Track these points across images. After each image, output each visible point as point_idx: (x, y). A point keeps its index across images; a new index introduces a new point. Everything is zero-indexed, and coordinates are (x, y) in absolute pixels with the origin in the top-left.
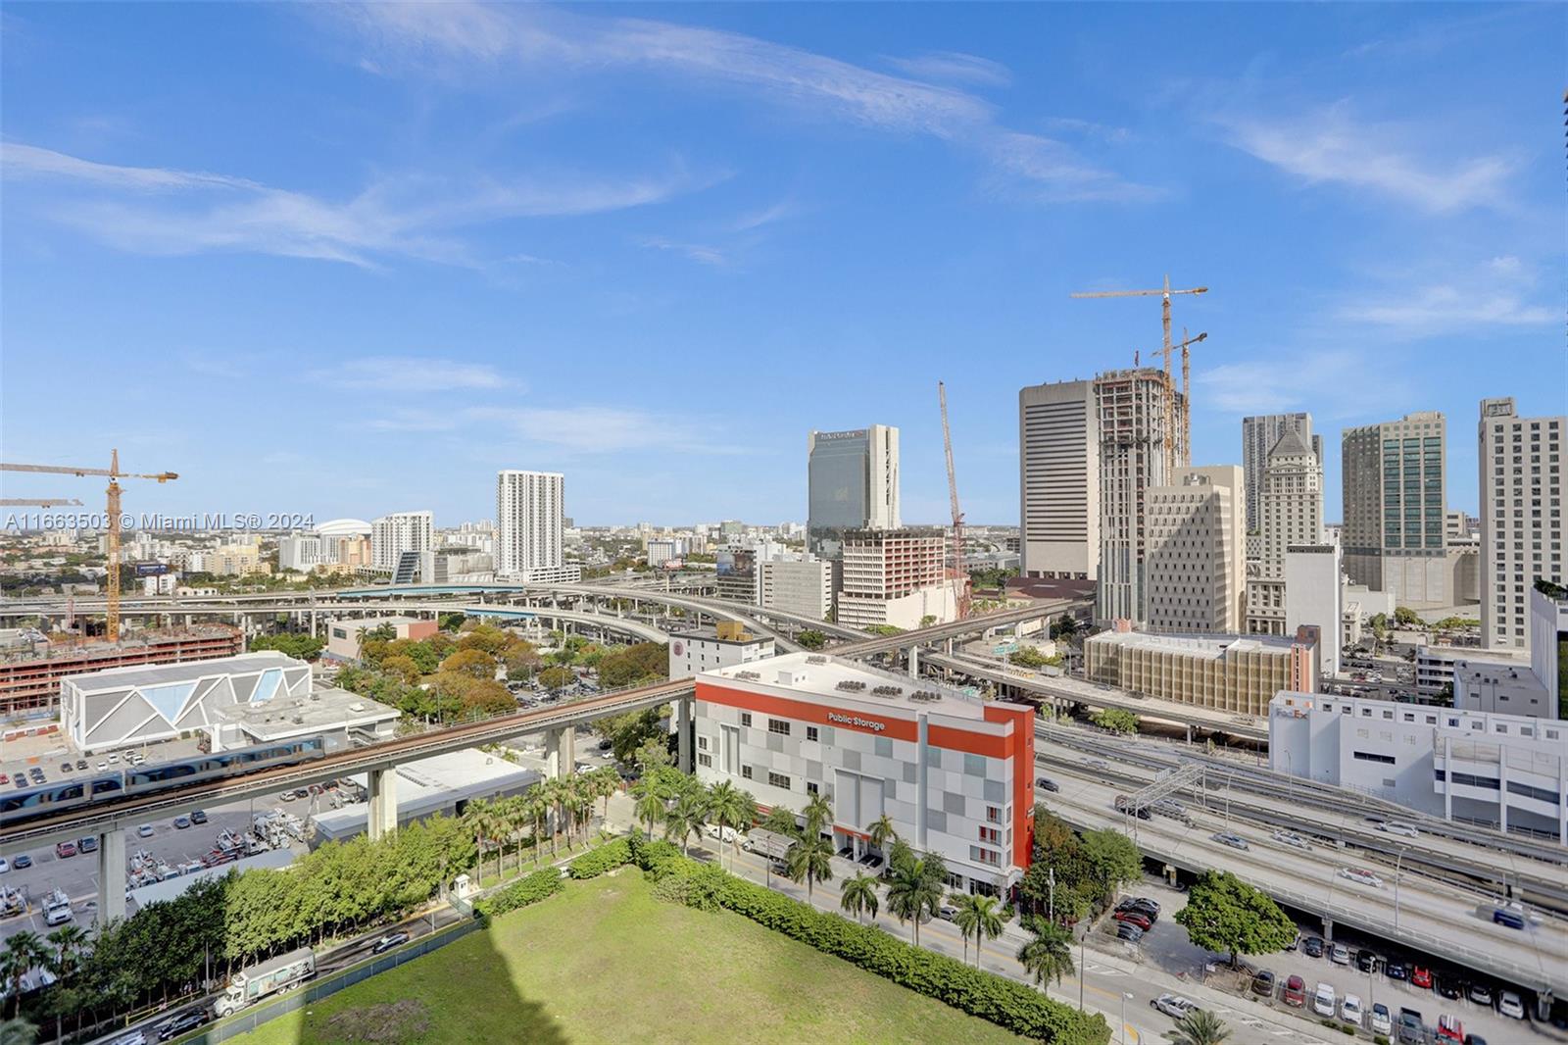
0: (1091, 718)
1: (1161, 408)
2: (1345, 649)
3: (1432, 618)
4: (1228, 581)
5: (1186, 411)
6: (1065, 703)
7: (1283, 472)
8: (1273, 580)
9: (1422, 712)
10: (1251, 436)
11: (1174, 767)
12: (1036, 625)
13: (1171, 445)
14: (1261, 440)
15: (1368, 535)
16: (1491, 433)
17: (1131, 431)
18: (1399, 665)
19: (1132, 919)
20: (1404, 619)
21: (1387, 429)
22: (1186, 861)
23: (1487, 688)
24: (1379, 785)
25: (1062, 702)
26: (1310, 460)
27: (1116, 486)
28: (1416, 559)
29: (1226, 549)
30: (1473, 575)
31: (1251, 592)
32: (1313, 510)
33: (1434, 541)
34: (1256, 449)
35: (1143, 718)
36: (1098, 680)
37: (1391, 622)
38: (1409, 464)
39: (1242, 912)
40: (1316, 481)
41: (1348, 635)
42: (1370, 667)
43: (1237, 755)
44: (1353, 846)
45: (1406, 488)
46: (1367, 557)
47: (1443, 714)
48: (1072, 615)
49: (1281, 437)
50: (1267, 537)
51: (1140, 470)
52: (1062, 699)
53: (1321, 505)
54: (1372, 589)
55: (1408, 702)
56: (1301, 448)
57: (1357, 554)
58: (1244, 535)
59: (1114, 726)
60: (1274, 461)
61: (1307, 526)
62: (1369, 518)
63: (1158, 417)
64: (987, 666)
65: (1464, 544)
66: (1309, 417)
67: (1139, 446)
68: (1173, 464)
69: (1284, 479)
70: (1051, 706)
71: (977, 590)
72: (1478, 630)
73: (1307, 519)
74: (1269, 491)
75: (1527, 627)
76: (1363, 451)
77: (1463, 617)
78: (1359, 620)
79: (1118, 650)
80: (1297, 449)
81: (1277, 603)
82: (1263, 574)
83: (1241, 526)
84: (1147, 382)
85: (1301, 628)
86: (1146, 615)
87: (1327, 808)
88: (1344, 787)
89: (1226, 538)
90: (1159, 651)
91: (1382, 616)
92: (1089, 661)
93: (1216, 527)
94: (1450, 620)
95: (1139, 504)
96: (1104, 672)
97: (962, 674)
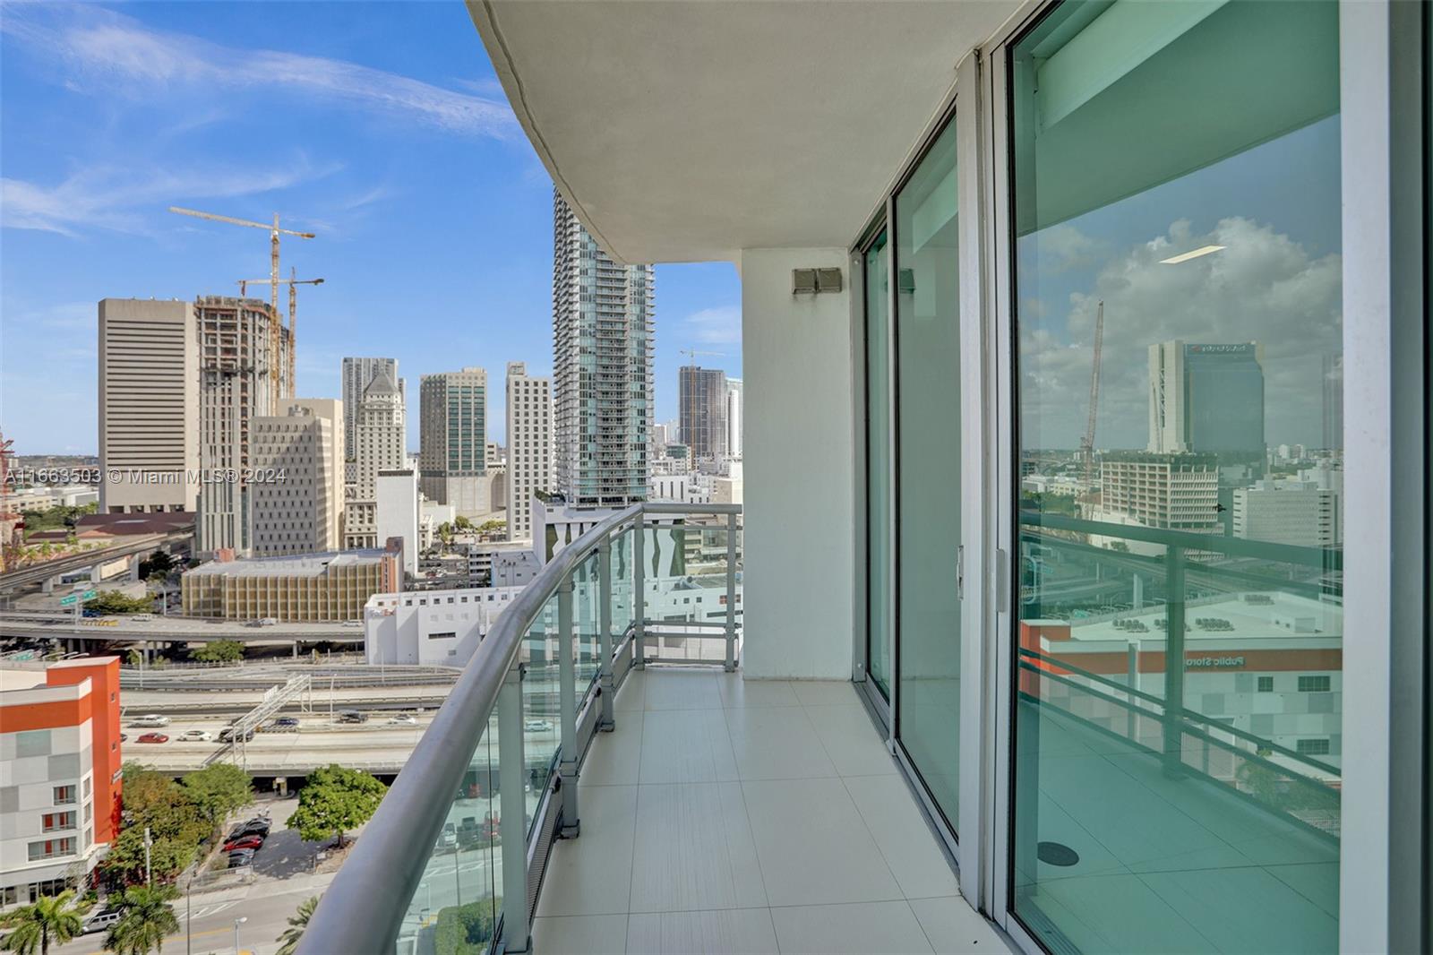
0: (191, 656)
1: (267, 339)
2: (421, 553)
3: (478, 522)
4: (328, 504)
5: (292, 346)
6: (160, 646)
7: (375, 407)
8: (367, 501)
9: (471, 593)
10: (350, 375)
11: (282, 685)
12: (121, 565)
13: (278, 378)
14: (358, 379)
15: (437, 461)
16: (513, 386)
17: (235, 360)
18: (458, 561)
19: (243, 845)
20: (461, 524)
21: (451, 378)
22: (296, 768)
23: (510, 569)
24: (446, 655)
25: (155, 645)
26: (396, 399)
27: (218, 413)
28: (469, 478)
29: (327, 475)
30: (502, 488)
31: (349, 512)
32: (398, 441)
33: (480, 465)
34: (354, 386)
35: (249, 644)
36: (198, 614)
37: (453, 528)
38: (465, 406)
39: (347, 795)
40: (401, 416)
41: (423, 542)
42: (439, 565)
43: (338, 659)
44: (429, 709)
45: (463, 424)
46: (437, 479)
47: (485, 592)
48: (166, 550)
49: (375, 377)
50: (362, 463)
51: (244, 400)
52: (155, 642)
53: (404, 436)
54: (440, 504)
55: (464, 587)
56: (389, 388)
57: (430, 476)
58: (343, 462)
59: (218, 658)
60: (368, 398)
61: (394, 454)
62: (438, 448)
63: (262, 347)
64: (50, 622)
65: (497, 466)
66: (396, 362)
67: (244, 376)
68: (278, 395)
69: (376, 414)
70: (142, 651)
71: (32, 533)
72: (505, 529)
73: (394, 447)
74: (364, 423)
75: (530, 523)
76: (435, 394)
77: (497, 520)
78: (431, 529)
79: (220, 580)
80: (386, 388)
81: (371, 521)
82: (359, 496)
83: (340, 454)
84: (254, 313)
85: (390, 540)
86: (250, 542)
87: (410, 685)
88: (422, 665)
89: (327, 465)
90: (264, 575)
91: (447, 524)
92: (188, 597)
93: (318, 455)
94: (489, 523)
95: (243, 433)
96: (206, 605)
97: (9, 638)
